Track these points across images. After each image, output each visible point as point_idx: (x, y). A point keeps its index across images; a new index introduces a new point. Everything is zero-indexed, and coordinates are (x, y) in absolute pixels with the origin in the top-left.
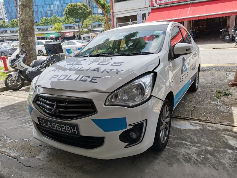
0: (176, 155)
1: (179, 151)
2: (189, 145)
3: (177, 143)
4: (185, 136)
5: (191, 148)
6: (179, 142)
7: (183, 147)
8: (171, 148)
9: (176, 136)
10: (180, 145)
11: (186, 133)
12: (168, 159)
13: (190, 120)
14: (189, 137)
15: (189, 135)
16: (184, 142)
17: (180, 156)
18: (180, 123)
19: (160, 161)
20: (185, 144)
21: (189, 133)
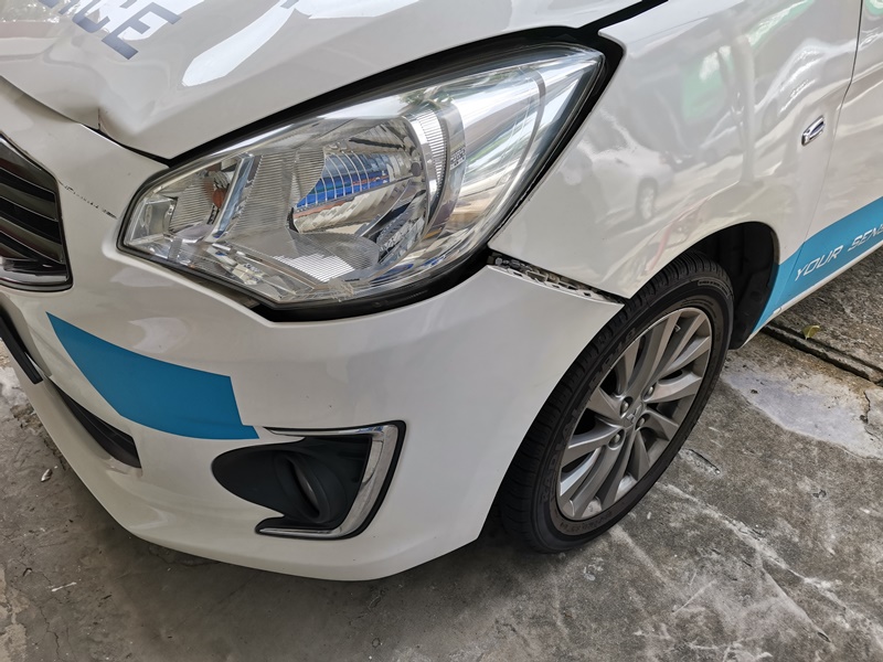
0: (636, 611)
1: (671, 587)
2: (766, 565)
3: (694, 527)
4: (773, 490)
5: (768, 591)
6: (715, 524)
7: (718, 568)
8: (643, 545)
9: (720, 475)
10: (702, 543)
11: (797, 466)
12: (574, 617)
13: (874, 386)
14: (800, 504)
15: (808, 489)
16: (740, 535)
17: (657, 628)
18: (801, 386)
19: (519, 617)
20: (737, 550)
21: (811, 476)
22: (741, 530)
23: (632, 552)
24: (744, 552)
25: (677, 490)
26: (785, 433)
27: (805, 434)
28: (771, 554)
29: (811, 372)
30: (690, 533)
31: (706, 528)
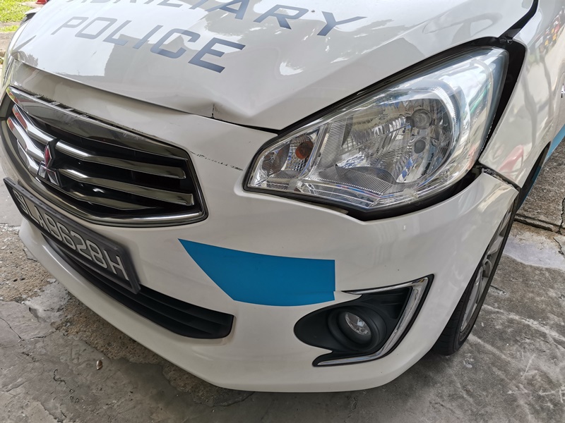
0: (502, 380)
1: (514, 362)
2: (555, 340)
3: (509, 327)
4: (538, 299)
6: (519, 323)
7: (532, 347)
8: (488, 342)
9: (507, 295)
10: (517, 335)
11: (543, 284)
12: (472, 391)
13: (557, 234)
14: (555, 304)
15: (554, 295)
16: (533, 326)
17: (518, 387)
18: (521, 239)
19: (441, 397)
20: (537, 335)
21: (552, 288)
22: (534, 324)
23: (484, 347)
24: (541, 335)
25: (490, 307)
26: (528, 266)
27: (537, 265)
28: (555, 334)
29: (522, 231)
30: (509, 330)
31: (515, 326)
